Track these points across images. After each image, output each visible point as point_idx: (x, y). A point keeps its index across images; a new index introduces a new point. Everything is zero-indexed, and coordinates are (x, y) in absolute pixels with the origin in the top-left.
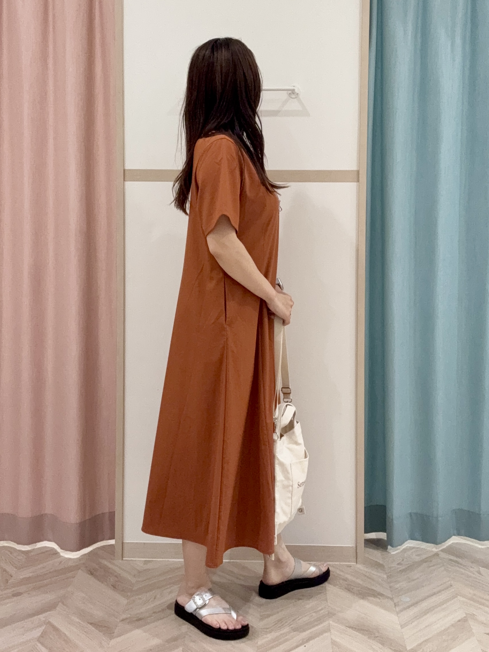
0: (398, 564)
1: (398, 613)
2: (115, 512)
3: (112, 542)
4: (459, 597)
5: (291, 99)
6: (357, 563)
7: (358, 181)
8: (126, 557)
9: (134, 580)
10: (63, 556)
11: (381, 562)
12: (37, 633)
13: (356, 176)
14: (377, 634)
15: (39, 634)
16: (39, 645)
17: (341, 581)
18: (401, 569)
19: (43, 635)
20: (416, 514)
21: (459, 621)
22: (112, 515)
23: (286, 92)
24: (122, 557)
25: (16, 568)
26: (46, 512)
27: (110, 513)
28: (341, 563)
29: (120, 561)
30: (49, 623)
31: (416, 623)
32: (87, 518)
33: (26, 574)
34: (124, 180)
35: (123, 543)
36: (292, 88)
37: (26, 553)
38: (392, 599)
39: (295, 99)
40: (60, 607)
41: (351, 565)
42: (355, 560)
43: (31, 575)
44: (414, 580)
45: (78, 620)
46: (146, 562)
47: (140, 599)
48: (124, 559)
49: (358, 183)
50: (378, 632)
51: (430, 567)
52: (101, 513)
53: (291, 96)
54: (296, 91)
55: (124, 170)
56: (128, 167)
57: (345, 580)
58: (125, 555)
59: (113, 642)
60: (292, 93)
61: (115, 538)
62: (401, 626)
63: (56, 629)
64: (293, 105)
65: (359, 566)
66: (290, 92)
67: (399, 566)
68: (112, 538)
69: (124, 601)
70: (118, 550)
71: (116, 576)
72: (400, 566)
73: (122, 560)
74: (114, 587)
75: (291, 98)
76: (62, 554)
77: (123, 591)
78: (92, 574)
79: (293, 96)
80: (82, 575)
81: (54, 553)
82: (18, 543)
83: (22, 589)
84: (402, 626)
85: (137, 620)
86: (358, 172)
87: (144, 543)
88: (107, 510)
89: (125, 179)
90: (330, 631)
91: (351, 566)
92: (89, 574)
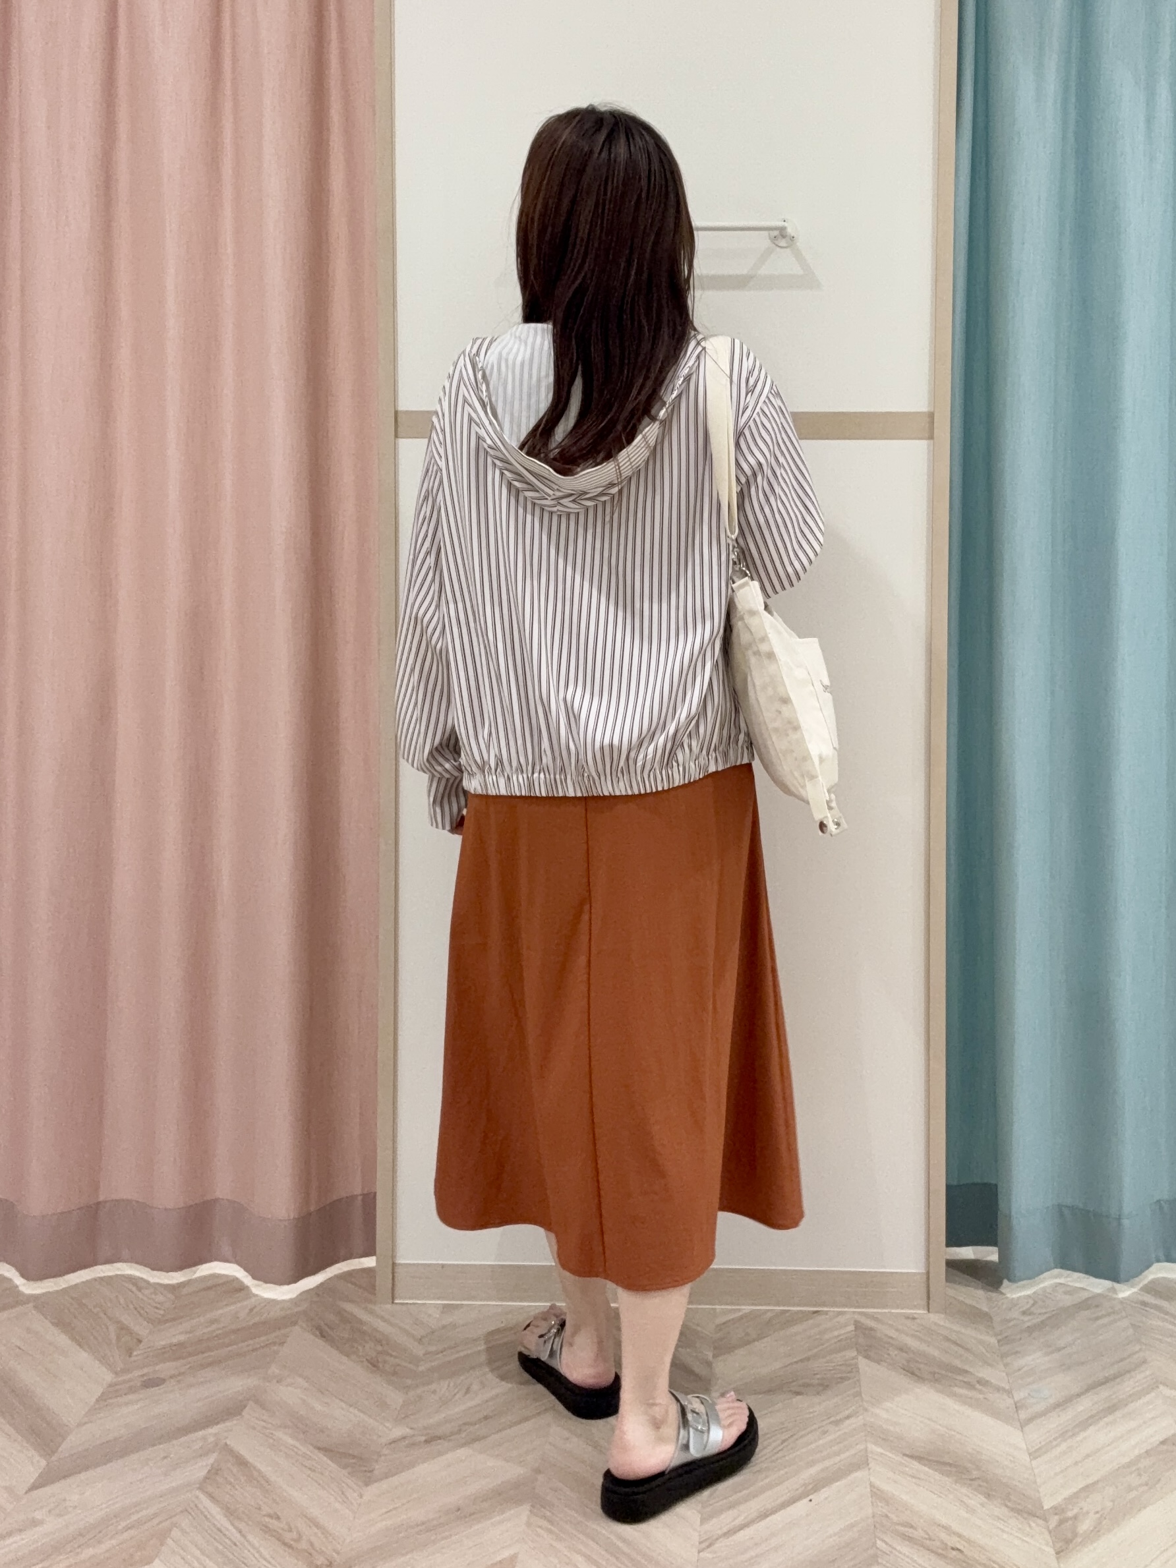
0: (1024, 1313)
1: (1023, 1425)
2: (375, 1193)
3: (369, 1262)
4: (1161, 1387)
5: (778, 249)
6: (929, 1311)
7: (931, 437)
8: (401, 1298)
9: (419, 1351)
10: (257, 1295)
11: (985, 1309)
12: (198, 1470)
13: (925, 426)
14: (975, 1474)
15: (203, 1473)
16: (202, 1496)
17: (894, 1353)
18: (1029, 1324)
19: (214, 1472)
20: (1072, 1208)
21: (1163, 1442)
22: (369, 1201)
23: (765, 233)
24: (393, 1299)
25: (150, 1321)
26: (219, 1194)
27: (364, 1196)
28: (893, 1311)
29: (389, 1306)
30: (228, 1450)
31: (1064, 1446)
32: (312, 1208)
33: (174, 1335)
34: (396, 436)
35: (394, 1264)
36: (781, 224)
37: (173, 1288)
38: (1009, 1393)
39: (788, 250)
40: (251, 1413)
41: (916, 1316)
42: (924, 1302)
43: (182, 1338)
44: (1059, 1350)
45: (290, 1441)
46: (446, 1308)
47: (434, 1392)
48: (396, 1301)
49: (932, 441)
50: (978, 1468)
51: (1097, 1319)
52: (344, 1195)
53: (776, 242)
54: (790, 231)
55: (396, 413)
56: (404, 405)
57: (902, 1349)
58: (398, 1291)
59: (371, 1491)
60: (780, 235)
61: (377, 1252)
62: (1030, 1454)
63: (242, 1462)
64: (783, 263)
65: (934, 1318)
66: (776, 233)
67: (1026, 1318)
68: (370, 1252)
69: (395, 1398)
70: (383, 1282)
71: (379, 1342)
72: (1030, 1317)
73: (393, 1303)
74: (374, 1365)
75: (777, 245)
76: (255, 1290)
77: (395, 1373)
78: (323, 1335)
79: (783, 243)
80: (301, 1341)
81: (236, 1289)
82: (155, 1267)
83: (166, 1368)
84: (1034, 1454)
85: (426, 1441)
86: (931, 415)
87: (443, 1266)
88: (358, 1191)
89: (400, 434)
90: (868, 1464)
91: (914, 1319)
92: (316, 1336)
